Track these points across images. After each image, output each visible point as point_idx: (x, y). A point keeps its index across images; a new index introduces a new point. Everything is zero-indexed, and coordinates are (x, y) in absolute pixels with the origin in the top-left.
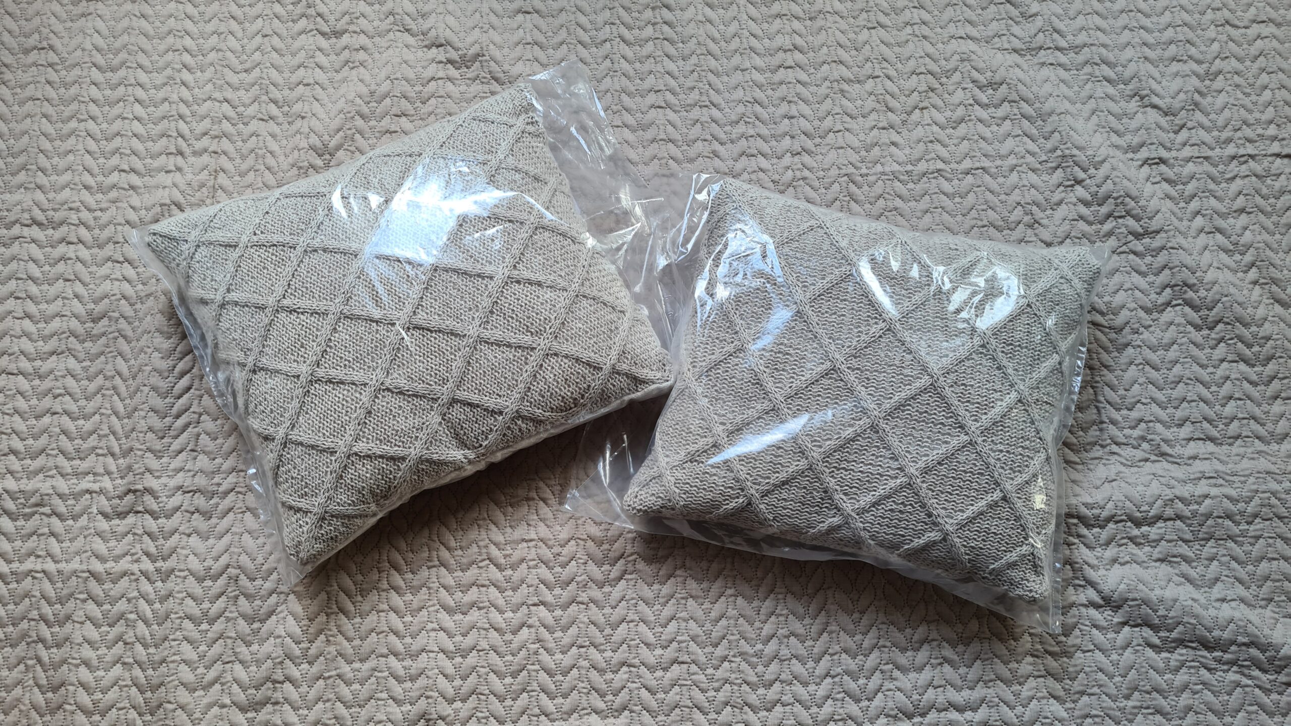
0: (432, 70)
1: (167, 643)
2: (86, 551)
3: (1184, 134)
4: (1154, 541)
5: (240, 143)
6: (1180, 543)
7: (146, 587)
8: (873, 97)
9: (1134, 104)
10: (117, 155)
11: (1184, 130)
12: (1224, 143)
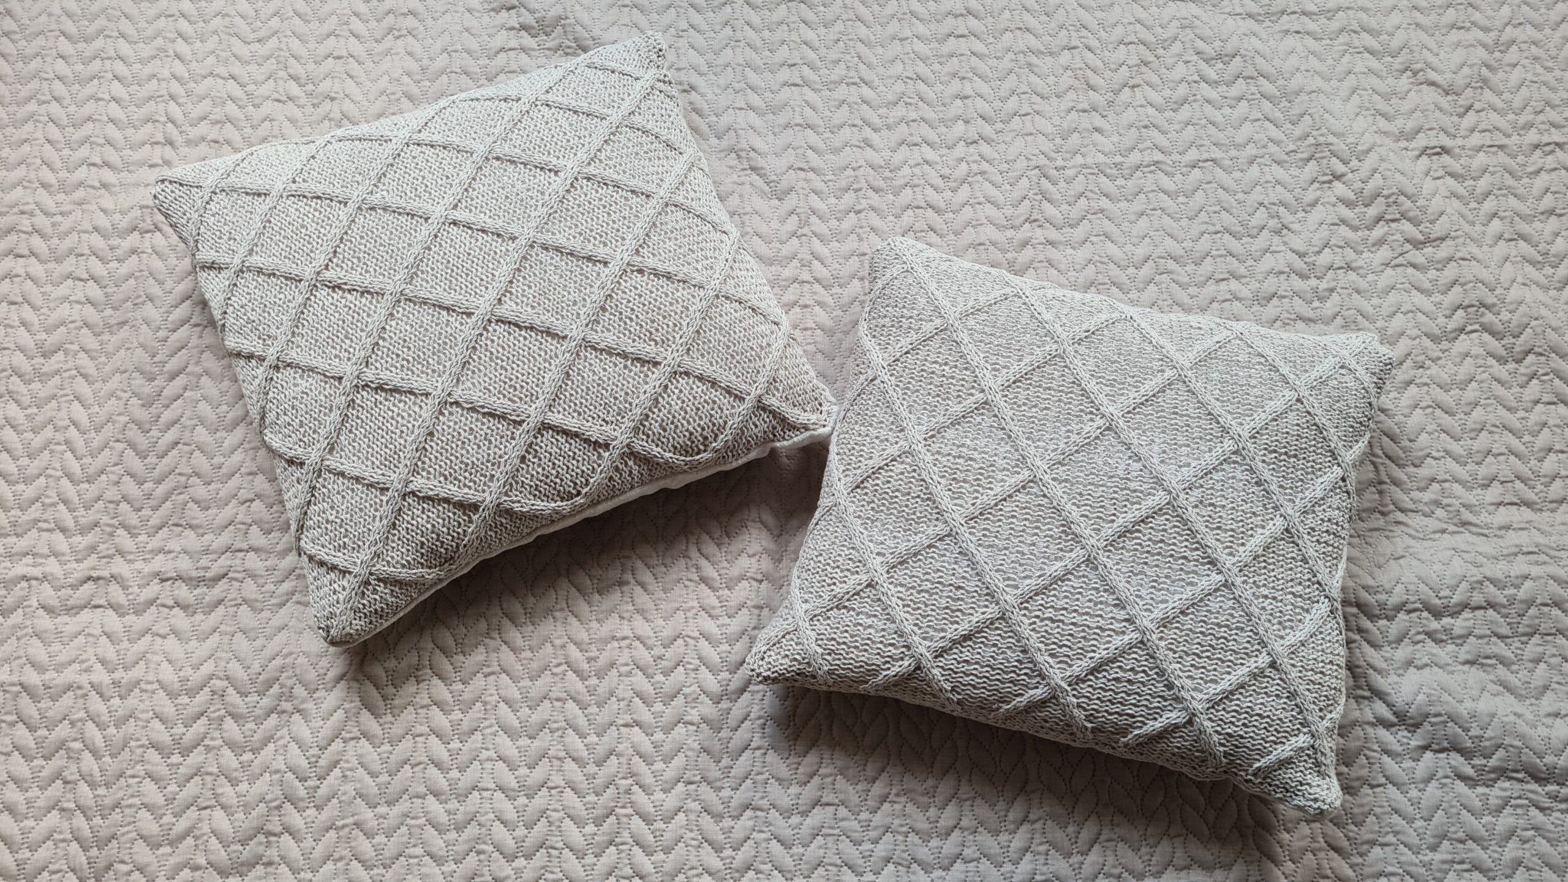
0: (502, 39)
1: (122, 780)
2: (19, 657)
3: (1471, 118)
4: (1460, 637)
5: (249, 130)
6: (1494, 639)
7: (97, 705)
8: (1069, 72)
9: (1405, 80)
10: (87, 145)
11: (1471, 113)
12: (1523, 128)
